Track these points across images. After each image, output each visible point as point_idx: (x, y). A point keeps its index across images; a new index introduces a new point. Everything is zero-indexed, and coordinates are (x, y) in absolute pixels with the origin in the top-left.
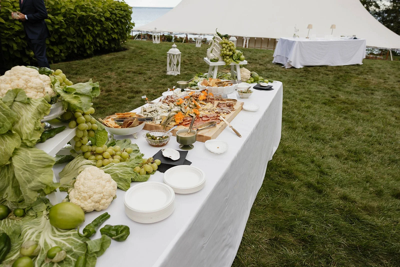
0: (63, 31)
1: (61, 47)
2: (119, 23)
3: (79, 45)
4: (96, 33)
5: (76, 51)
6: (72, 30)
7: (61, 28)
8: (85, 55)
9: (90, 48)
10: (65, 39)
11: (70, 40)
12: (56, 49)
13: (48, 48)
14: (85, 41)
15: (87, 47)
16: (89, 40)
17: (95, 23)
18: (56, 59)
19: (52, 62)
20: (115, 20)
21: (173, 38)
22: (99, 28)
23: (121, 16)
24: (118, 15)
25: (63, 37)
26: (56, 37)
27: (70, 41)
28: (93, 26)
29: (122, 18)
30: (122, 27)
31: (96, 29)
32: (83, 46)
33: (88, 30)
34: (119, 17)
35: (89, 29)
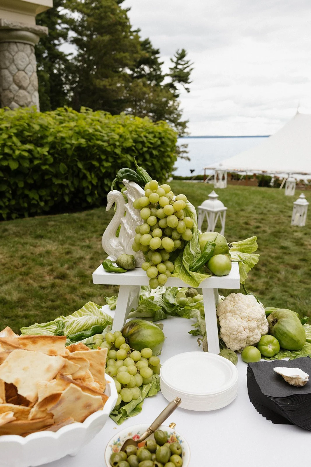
0: (46, 169)
1: (43, 192)
2: (148, 156)
3: (73, 190)
4: (104, 171)
5: (67, 199)
6: (63, 167)
7: (45, 164)
8: (84, 205)
9: (92, 194)
10: (50, 180)
11: (57, 182)
12: (33, 195)
13: (23, 193)
14: (85, 184)
15: (87, 192)
16: (91, 183)
17: (103, 157)
18: (33, 210)
19: (26, 214)
20: (141, 152)
21: (273, 180)
22: (109, 164)
23: (152, 146)
24: (148, 144)
25: (46, 177)
26: (36, 177)
27: (58, 184)
28: (100, 161)
29: (154, 148)
30: (152, 162)
31: (103, 166)
32: (79, 191)
33: (91, 168)
34: (149, 148)
35: (94, 165)
